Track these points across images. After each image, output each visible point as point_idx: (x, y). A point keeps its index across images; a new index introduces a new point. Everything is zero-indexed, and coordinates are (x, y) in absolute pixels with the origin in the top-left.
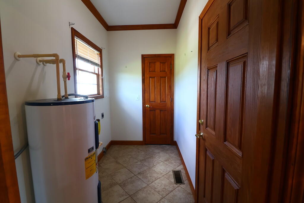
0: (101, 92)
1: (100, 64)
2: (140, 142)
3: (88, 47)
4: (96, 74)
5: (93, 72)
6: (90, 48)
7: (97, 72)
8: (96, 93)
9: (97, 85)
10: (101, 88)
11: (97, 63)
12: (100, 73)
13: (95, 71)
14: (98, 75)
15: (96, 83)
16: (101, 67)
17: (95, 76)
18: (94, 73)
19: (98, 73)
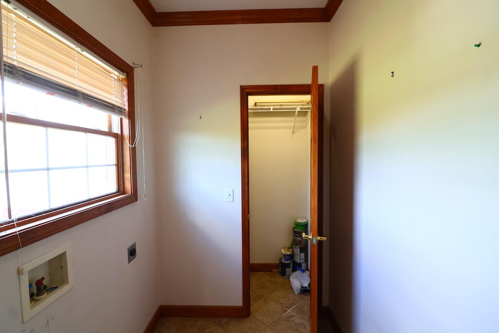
0: (128, 186)
1: (126, 108)
2: (236, 309)
3: (79, 50)
4: (115, 136)
5: (106, 130)
6: (85, 53)
7: (116, 130)
8: (113, 188)
9: (118, 165)
10: (128, 175)
11: (113, 103)
12: (126, 132)
13: (110, 127)
14: (119, 139)
15: (113, 160)
16: (131, 116)
17: (112, 141)
18: (110, 134)
19: (120, 133)
